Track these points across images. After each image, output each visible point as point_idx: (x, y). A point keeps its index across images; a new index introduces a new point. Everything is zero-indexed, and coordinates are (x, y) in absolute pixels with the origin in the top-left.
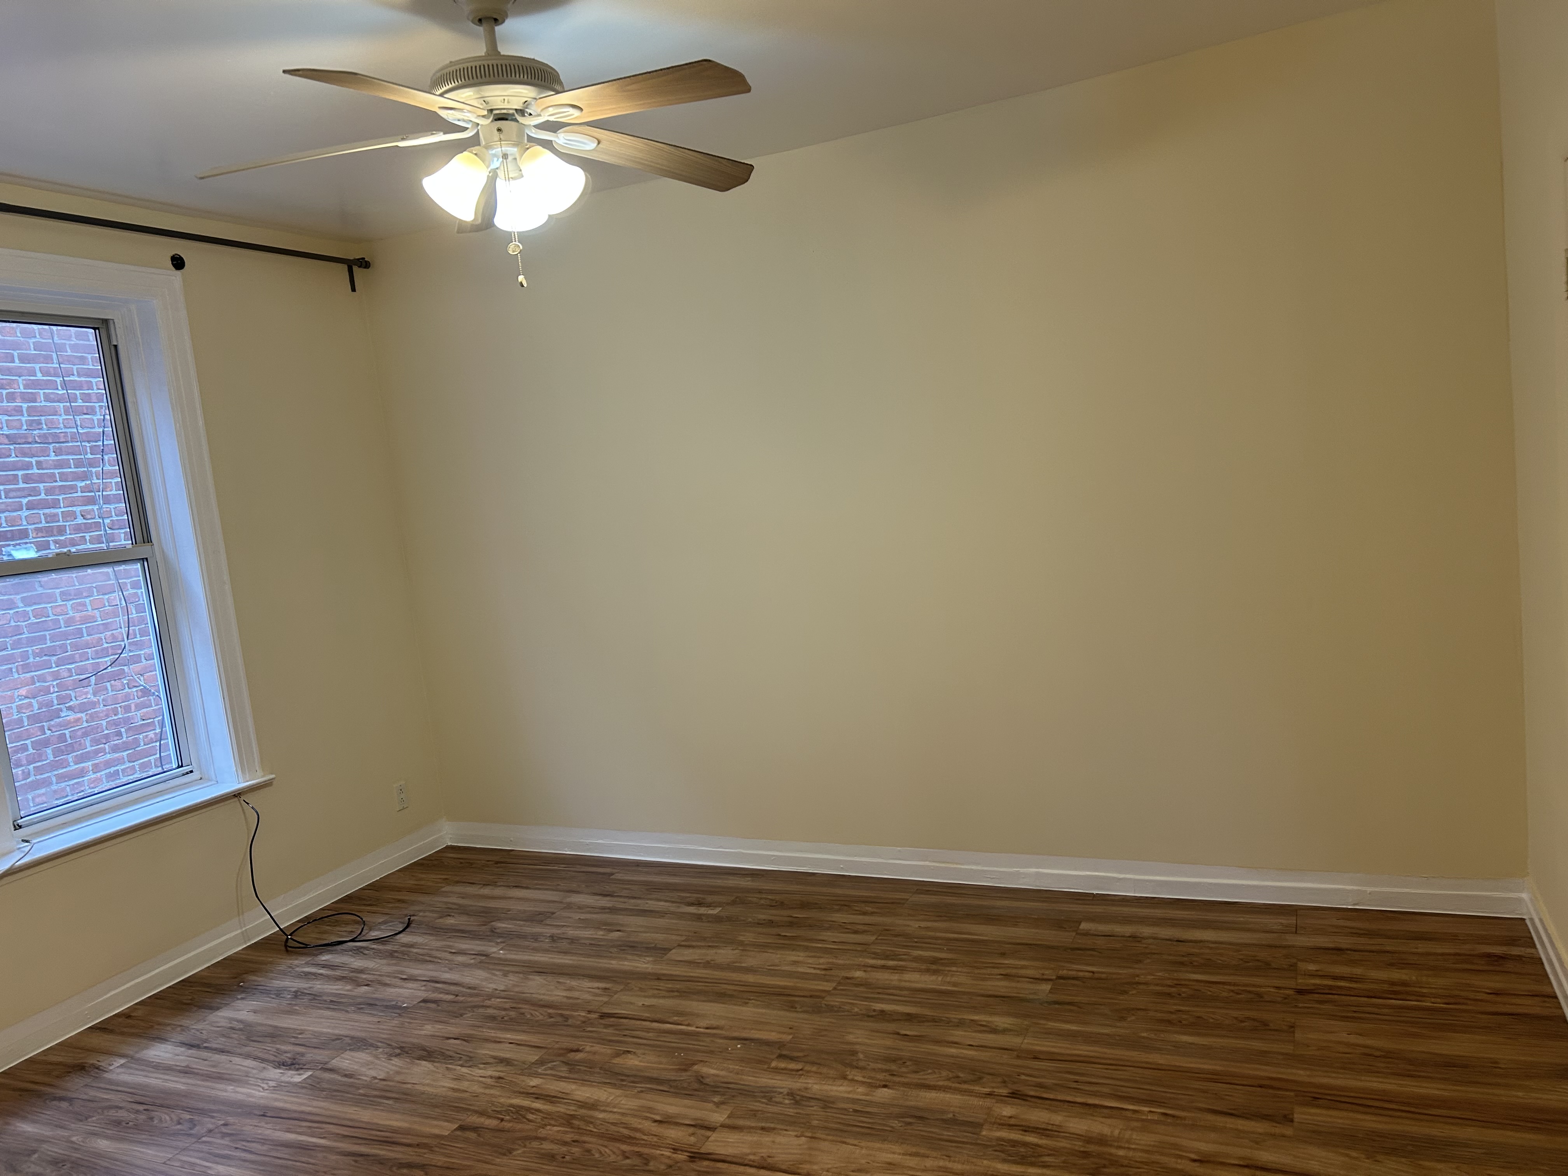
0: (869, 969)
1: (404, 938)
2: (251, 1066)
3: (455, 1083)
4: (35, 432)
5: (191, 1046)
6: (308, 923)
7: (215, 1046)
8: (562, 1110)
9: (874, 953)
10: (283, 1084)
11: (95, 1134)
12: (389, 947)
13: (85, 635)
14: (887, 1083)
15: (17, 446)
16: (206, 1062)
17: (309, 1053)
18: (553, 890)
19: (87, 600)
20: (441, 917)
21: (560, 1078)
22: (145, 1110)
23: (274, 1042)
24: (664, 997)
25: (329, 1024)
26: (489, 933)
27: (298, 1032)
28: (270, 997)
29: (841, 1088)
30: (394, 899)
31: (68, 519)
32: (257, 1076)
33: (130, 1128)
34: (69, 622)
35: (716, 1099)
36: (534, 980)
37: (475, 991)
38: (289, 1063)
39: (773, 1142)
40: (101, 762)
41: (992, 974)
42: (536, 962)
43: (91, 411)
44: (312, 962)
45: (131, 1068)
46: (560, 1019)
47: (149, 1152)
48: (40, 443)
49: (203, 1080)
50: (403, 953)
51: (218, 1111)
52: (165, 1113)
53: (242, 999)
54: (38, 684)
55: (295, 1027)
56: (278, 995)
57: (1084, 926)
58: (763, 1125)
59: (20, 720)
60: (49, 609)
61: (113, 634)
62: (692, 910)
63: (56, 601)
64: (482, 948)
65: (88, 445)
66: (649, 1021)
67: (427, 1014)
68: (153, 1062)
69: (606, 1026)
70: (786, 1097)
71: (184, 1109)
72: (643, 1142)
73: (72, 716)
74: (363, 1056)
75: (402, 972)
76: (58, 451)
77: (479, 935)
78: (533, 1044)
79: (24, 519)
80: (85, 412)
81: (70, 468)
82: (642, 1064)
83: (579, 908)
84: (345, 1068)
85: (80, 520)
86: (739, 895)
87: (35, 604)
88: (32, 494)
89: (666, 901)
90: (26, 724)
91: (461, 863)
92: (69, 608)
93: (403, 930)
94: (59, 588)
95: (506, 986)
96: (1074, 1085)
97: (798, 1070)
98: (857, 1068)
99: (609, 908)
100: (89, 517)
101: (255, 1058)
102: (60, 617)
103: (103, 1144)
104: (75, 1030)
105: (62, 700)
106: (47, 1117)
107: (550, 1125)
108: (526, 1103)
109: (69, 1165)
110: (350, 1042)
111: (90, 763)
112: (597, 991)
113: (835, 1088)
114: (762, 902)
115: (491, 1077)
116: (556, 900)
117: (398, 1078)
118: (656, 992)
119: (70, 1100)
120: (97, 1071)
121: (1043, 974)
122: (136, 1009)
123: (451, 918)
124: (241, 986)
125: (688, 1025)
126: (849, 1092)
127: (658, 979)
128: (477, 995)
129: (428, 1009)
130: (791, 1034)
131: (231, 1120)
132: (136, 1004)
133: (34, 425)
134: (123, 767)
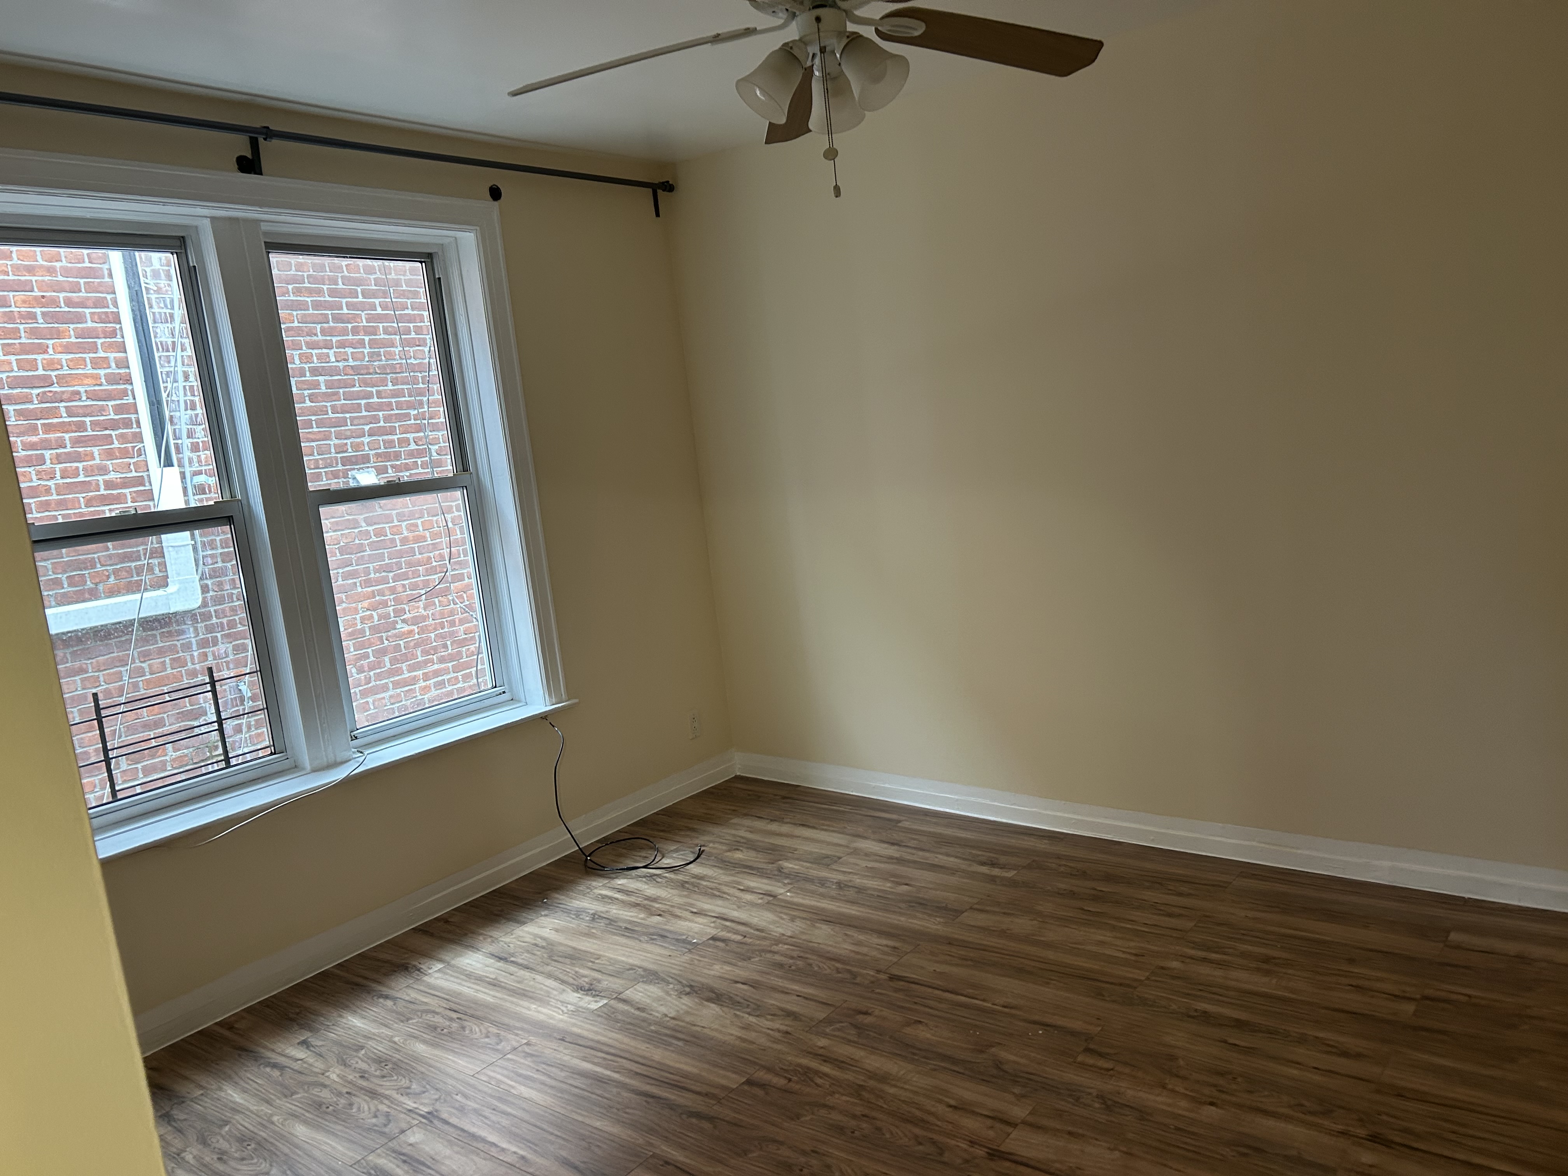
0: (1188, 960)
1: (694, 869)
2: (552, 986)
3: (744, 1032)
4: (375, 364)
5: (500, 959)
6: (607, 844)
7: (520, 961)
8: (851, 1078)
9: (1194, 943)
10: (580, 1009)
11: (414, 1037)
12: (680, 877)
13: (417, 554)
14: (1215, 1101)
15: (361, 376)
16: (512, 977)
17: (605, 980)
18: (840, 833)
19: (419, 522)
20: (729, 851)
21: (849, 1042)
22: (458, 1018)
23: (573, 964)
24: (957, 965)
25: (623, 952)
26: (776, 873)
27: (596, 956)
28: (571, 917)
29: (1159, 1099)
30: (686, 827)
31: (403, 445)
32: (557, 998)
33: (444, 1035)
34: (404, 541)
35: (1017, 1090)
36: (821, 928)
37: (763, 934)
38: (587, 988)
39: (1082, 1151)
40: (430, 672)
41: (1340, 984)
42: (823, 909)
43: (422, 343)
44: (608, 885)
45: (447, 974)
46: (847, 976)
47: (460, 1061)
48: (379, 374)
49: (509, 995)
50: (692, 884)
51: (522, 1029)
52: (476, 1024)
53: (546, 915)
54: (377, 598)
55: (592, 951)
56: (577, 916)
57: (1454, 936)
58: (1070, 1128)
59: (363, 631)
60: (387, 529)
61: (440, 553)
62: (984, 869)
63: (392, 522)
64: (769, 888)
65: (420, 375)
66: (942, 990)
67: (716, 953)
68: (466, 970)
69: (897, 990)
70: (1096, 1100)
71: (492, 1022)
72: (937, 1128)
73: (407, 628)
74: (654, 990)
75: (691, 905)
76: (395, 381)
77: (766, 873)
78: (821, 1000)
79: (366, 445)
80: (418, 344)
81: (405, 397)
82: (934, 1038)
83: (866, 855)
84: (637, 1001)
85: (413, 446)
86: (1037, 859)
87: (375, 524)
88: (373, 421)
89: (956, 857)
90: (368, 634)
91: (749, 795)
92: (404, 528)
93: (694, 861)
94: (394, 510)
95: (793, 932)
96: (1453, 1137)
97: (1108, 1070)
98: (1178, 1076)
99: (897, 859)
100: (421, 443)
101: (556, 979)
102: (396, 537)
103: (421, 1048)
104: (401, 929)
105: (398, 613)
106: (373, 1013)
107: (839, 1093)
108: (814, 1064)
109: (390, 1066)
110: (642, 973)
111: (421, 672)
112: (886, 949)
113: (1152, 1097)
114: (1062, 869)
115: (779, 1031)
116: (843, 844)
117: (688, 1019)
118: (948, 958)
119: (394, 999)
120: (418, 972)
121: (1404, 992)
122: (454, 914)
123: (740, 852)
124: (545, 902)
125: (984, 1000)
126: (1169, 1105)
127: (950, 944)
128: (765, 938)
129: (717, 947)
130: (1099, 1026)
131: (533, 1039)
132: (453, 910)
133: (375, 356)
134: (449, 677)
